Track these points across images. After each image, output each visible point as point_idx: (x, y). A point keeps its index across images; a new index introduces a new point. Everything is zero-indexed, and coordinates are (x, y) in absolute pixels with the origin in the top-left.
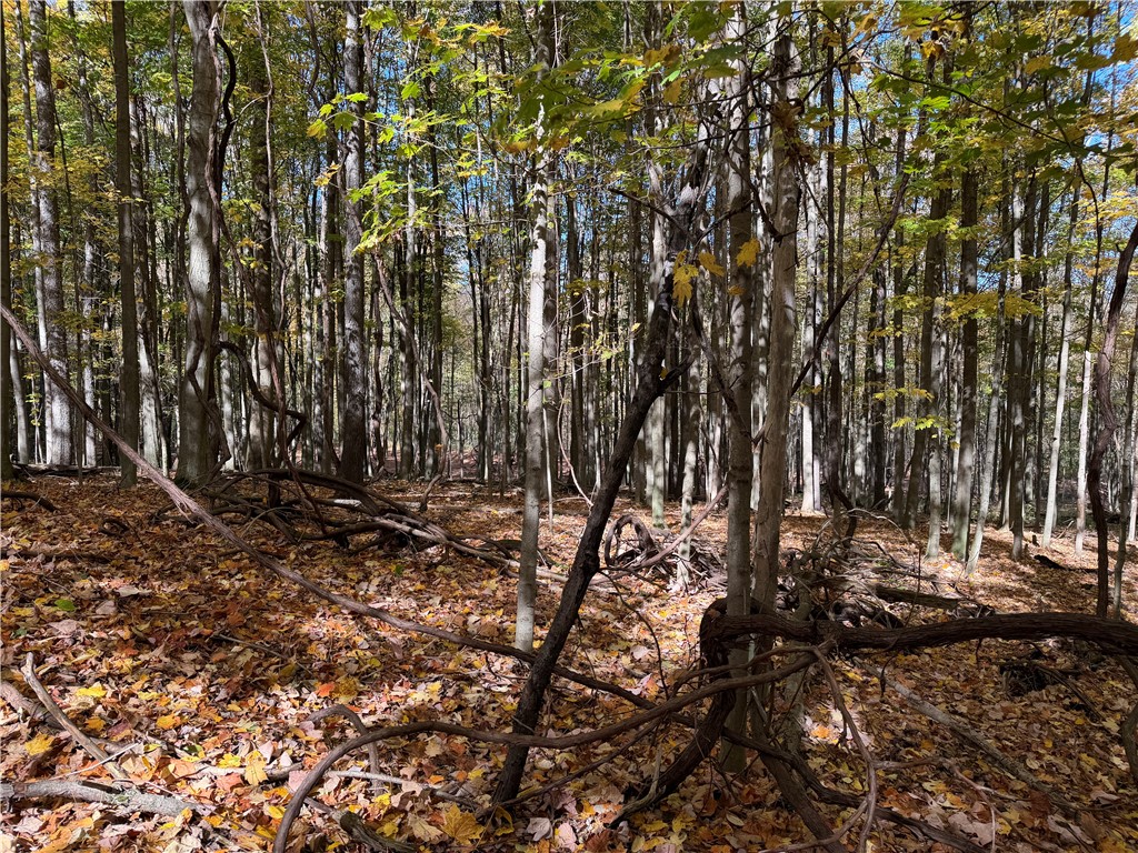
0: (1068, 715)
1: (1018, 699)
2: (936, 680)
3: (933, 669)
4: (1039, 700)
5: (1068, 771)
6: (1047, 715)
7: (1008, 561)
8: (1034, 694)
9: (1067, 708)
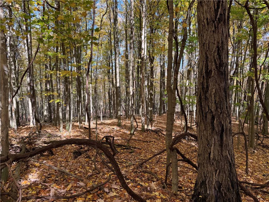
0: (86, 159)
1: (76, 159)
2: (58, 160)
3: (58, 158)
4: (80, 158)
5: (84, 171)
6: (81, 161)
7: (78, 129)
8: (79, 157)
9: (85, 158)
